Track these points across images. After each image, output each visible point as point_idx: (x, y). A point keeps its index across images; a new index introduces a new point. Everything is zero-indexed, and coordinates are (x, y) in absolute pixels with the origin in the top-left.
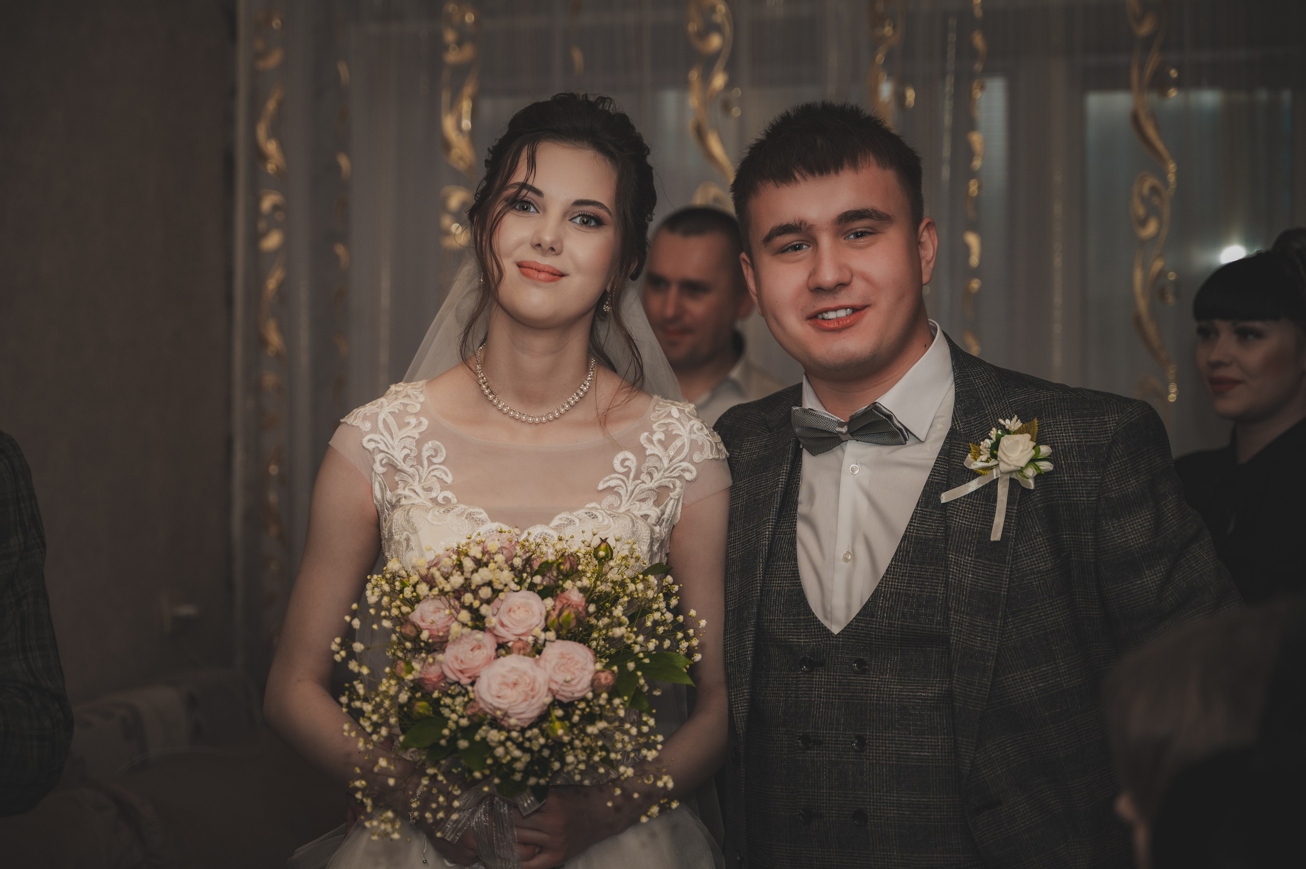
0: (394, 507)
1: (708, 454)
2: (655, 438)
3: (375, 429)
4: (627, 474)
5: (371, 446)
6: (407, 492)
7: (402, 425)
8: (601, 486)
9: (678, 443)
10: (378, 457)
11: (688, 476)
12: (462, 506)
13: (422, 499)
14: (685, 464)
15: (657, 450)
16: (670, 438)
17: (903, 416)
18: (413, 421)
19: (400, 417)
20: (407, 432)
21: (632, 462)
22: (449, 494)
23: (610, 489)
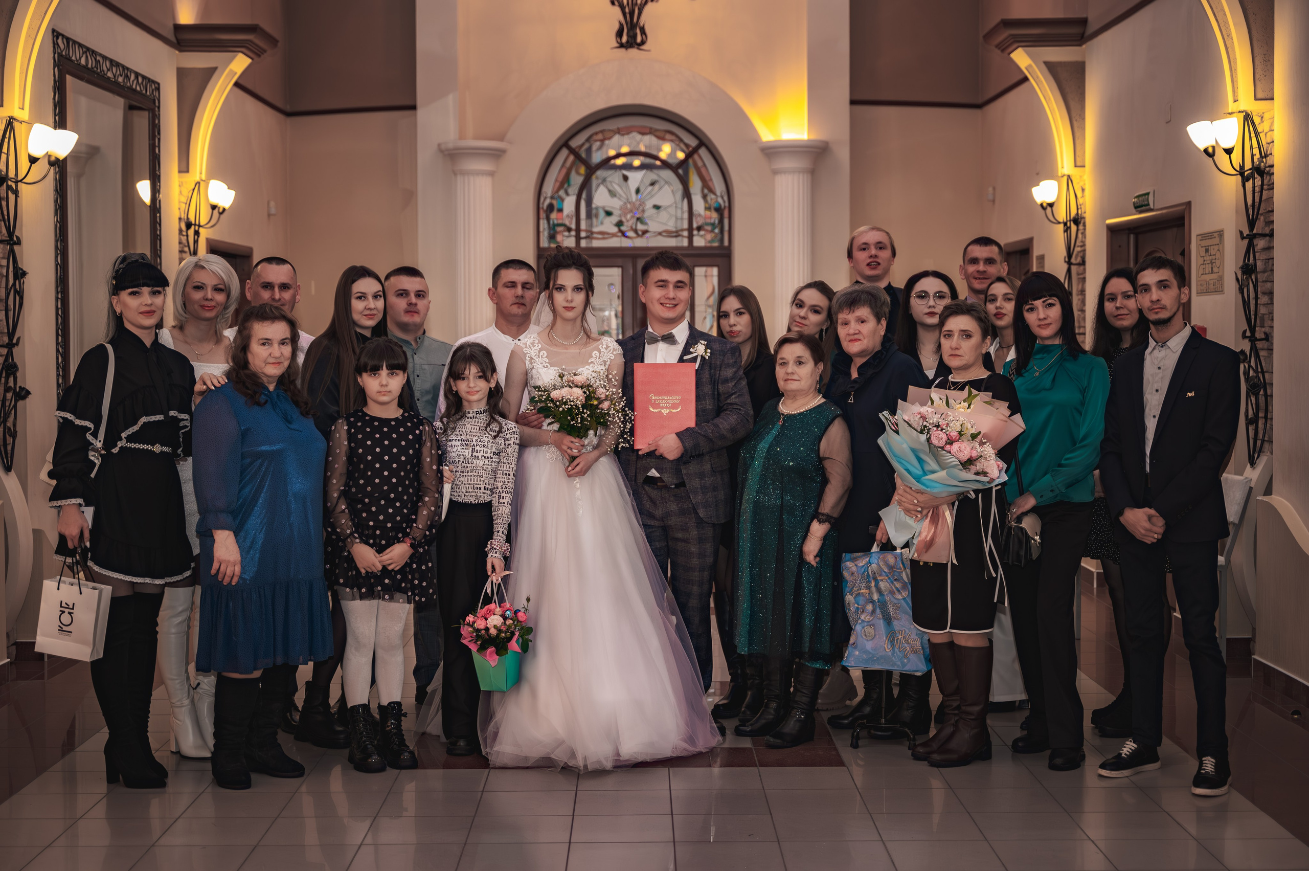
0: (532, 369)
1: (617, 352)
2: (604, 347)
3: (526, 347)
4: (596, 358)
5: (526, 352)
6: (535, 364)
7: (534, 346)
8: (589, 361)
9: (609, 349)
10: (528, 355)
11: (612, 358)
12: (552, 368)
13: (541, 366)
14: (611, 355)
15: (604, 350)
16: (607, 347)
17: (677, 338)
18: (537, 345)
19: (533, 344)
20: (535, 348)
21: (598, 354)
22: (547, 364)
23: (592, 362)
